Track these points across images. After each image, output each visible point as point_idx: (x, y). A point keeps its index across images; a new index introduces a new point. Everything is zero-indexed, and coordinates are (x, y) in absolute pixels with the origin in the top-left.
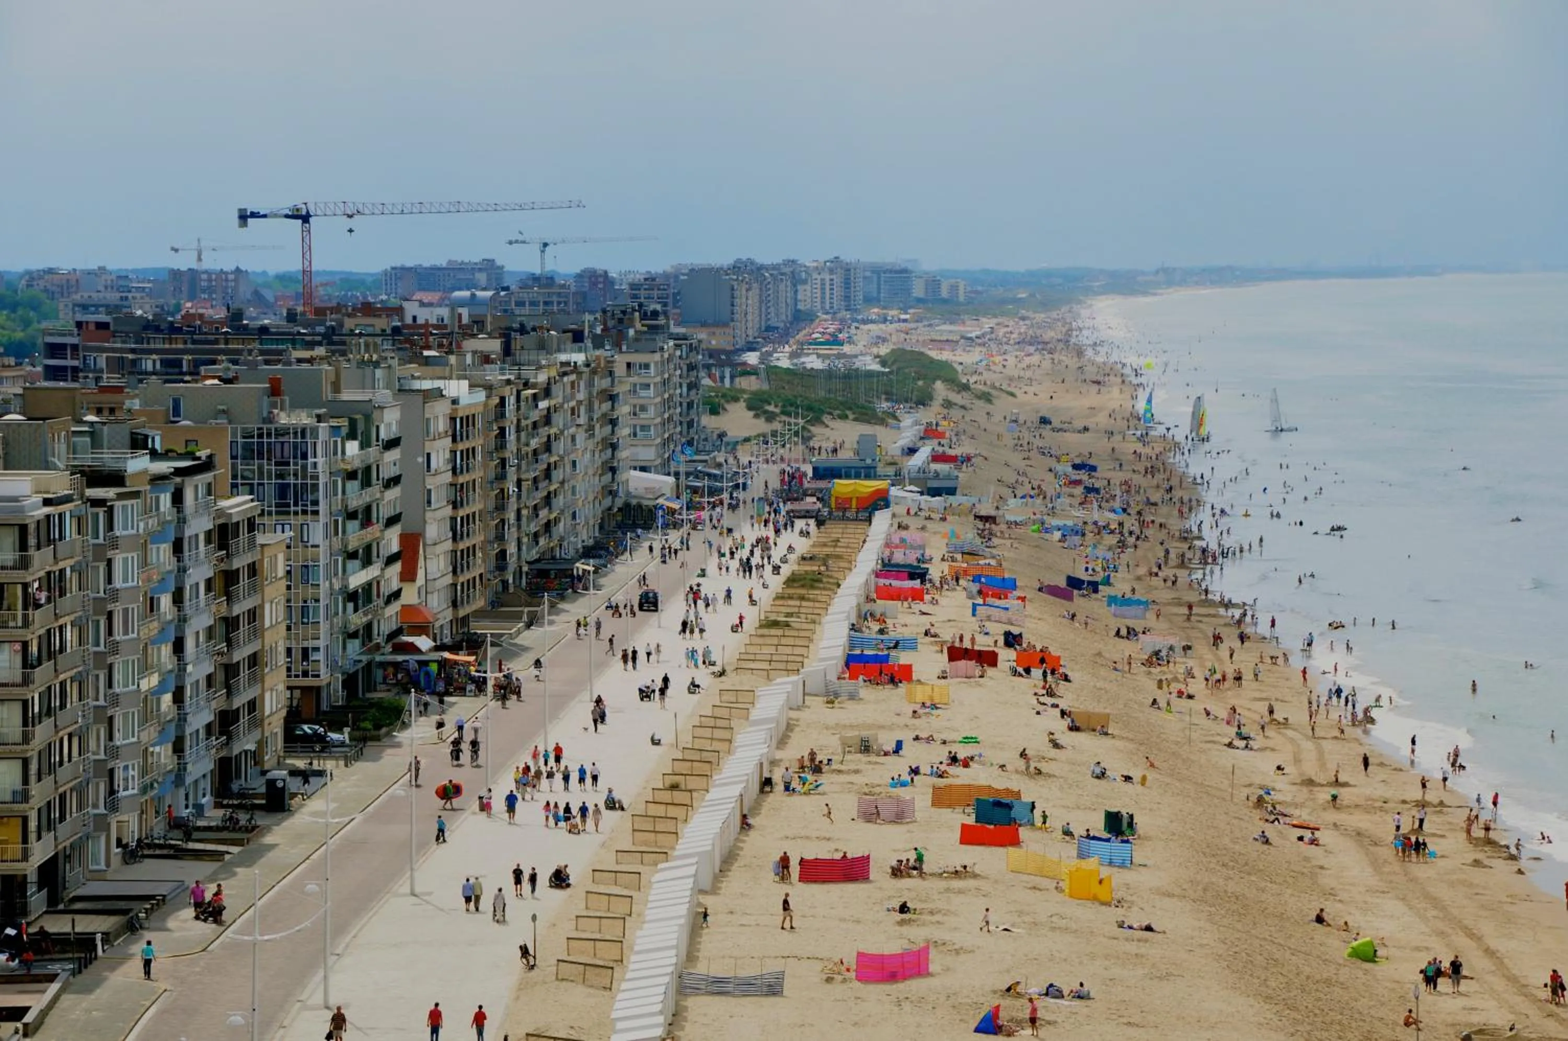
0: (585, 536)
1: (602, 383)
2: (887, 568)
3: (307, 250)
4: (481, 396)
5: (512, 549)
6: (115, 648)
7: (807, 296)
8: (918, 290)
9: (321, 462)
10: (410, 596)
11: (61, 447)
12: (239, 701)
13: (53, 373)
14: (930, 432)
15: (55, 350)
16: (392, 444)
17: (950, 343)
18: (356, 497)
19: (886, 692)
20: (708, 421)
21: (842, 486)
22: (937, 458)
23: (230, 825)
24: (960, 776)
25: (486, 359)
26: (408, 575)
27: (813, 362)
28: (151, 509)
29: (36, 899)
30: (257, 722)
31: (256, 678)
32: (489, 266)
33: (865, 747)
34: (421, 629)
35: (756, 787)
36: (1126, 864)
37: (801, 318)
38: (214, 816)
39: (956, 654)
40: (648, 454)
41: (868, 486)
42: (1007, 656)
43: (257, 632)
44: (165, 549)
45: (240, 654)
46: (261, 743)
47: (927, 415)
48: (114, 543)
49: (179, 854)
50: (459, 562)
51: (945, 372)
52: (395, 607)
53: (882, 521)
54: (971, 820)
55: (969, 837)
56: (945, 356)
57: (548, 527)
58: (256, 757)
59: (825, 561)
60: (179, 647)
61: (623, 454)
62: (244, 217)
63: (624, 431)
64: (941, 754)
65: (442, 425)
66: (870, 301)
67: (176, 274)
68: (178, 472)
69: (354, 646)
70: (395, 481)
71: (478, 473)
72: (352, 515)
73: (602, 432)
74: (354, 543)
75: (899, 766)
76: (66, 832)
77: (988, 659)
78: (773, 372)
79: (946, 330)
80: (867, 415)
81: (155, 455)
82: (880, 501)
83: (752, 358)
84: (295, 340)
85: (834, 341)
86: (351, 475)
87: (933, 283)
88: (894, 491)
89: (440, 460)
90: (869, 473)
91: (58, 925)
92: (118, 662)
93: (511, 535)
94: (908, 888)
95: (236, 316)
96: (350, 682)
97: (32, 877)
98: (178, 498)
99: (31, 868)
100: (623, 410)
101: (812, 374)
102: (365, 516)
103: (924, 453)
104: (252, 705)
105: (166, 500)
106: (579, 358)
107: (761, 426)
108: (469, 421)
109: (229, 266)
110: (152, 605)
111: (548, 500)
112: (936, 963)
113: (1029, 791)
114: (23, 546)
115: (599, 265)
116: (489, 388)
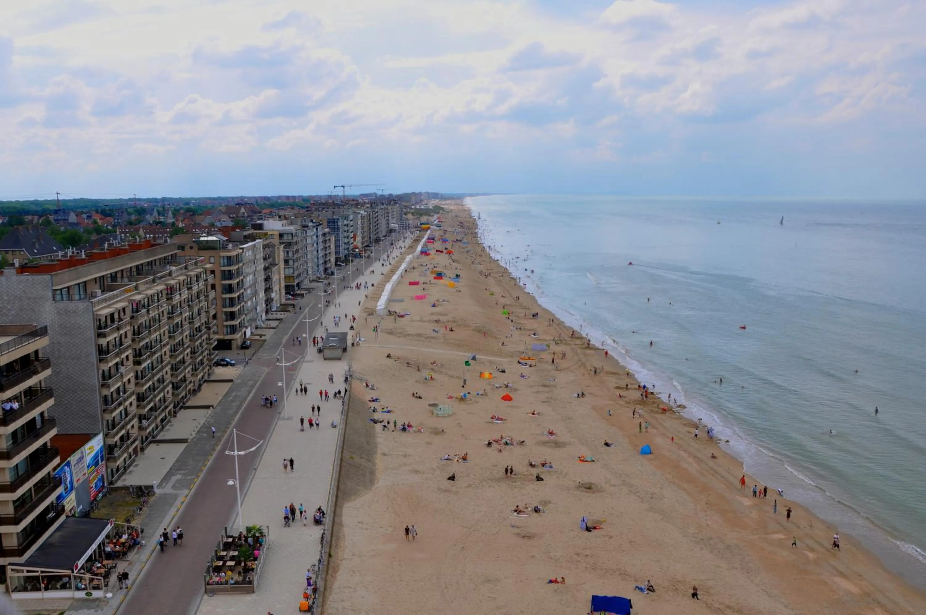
0: (384, 234)
1: (386, 211)
2: (429, 239)
3: (344, 192)
4: (366, 213)
5: (372, 236)
6: (307, 252)
7: (423, 197)
8: (440, 196)
9: (340, 224)
10: (355, 243)
11: (300, 221)
12: (327, 259)
13: (307, 211)
14: (439, 218)
15: (307, 207)
16: (351, 221)
17: (443, 204)
18: (346, 228)
19: (426, 257)
20: (405, 216)
21: (423, 226)
22: (439, 222)
23: (326, 277)
24: (435, 269)
25: (368, 207)
26: (355, 240)
27: (423, 207)
28: (313, 231)
29: (296, 288)
30: (330, 262)
31: (330, 256)
32: (375, 194)
33: (422, 265)
34: (357, 248)
35: (404, 271)
36: (458, 281)
37: (421, 201)
38: (323, 276)
39: (437, 251)
40: (394, 222)
41: (427, 226)
42: (445, 251)
43: (330, 249)
44: (315, 237)
45: (327, 252)
46: (331, 265)
47: (438, 215)
48: (307, 236)
49: (318, 282)
50: (362, 238)
51: (443, 209)
52: (352, 245)
53: (429, 232)
54: (436, 276)
55: (435, 278)
56: (442, 206)
57: (378, 233)
58: (330, 268)
59: (420, 237)
60: (317, 251)
61: (390, 221)
62: (335, 187)
63: (390, 218)
64: (433, 266)
65: (360, 217)
66: (432, 198)
67: (328, 196)
68: (317, 225)
69: (346, 251)
70: (352, 226)
71: (366, 225)
72: (345, 231)
73: (386, 218)
74: (346, 235)
75: (426, 268)
76: (300, 279)
77: (442, 252)
78: (416, 209)
79: (444, 202)
80: (430, 215)
81: (313, 223)
82: (429, 228)
83: (413, 207)
84: (341, 205)
85: (426, 204)
86: (345, 225)
87: (442, 195)
88: (432, 227)
89: (359, 223)
90: (428, 224)
91: (298, 292)
92: (308, 253)
93: (372, 234)
94: (424, 286)
95: (333, 202)
96: (346, 256)
97: (295, 285)
98: (317, 229)
99: (295, 283)
100: (390, 215)
101: (423, 209)
102: (348, 231)
103: (437, 221)
104: (330, 260)
105: (315, 230)
106: (383, 207)
107: (413, 217)
108: (364, 217)
109: (336, 194)
110: (313, 245)
111: (378, 228)
112: (427, 296)
113: (445, 271)
114: (292, 237)
115: (390, 193)
116: (367, 212)
